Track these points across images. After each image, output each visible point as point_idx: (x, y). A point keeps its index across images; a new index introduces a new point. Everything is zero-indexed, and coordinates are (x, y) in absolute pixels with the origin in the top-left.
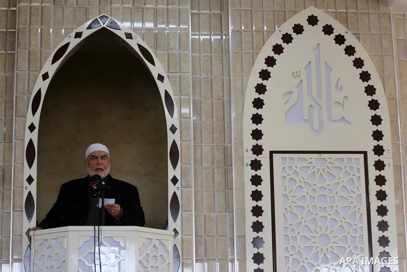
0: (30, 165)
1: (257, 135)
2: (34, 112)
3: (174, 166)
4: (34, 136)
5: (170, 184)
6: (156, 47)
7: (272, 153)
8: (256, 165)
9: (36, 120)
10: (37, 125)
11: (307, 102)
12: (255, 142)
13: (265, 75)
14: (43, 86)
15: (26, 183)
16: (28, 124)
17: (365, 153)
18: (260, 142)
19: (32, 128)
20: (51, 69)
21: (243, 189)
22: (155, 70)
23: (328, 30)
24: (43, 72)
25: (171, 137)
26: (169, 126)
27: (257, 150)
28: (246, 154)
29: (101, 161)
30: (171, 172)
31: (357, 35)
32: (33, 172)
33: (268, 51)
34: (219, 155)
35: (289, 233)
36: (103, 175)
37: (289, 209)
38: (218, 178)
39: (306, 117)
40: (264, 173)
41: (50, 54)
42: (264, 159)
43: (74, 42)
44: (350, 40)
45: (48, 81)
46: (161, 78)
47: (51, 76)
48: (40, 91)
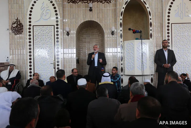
0: (121, 27)
1: (169, 20)
2: (121, 16)
3: (151, 27)
4: (122, 21)
5: (150, 31)
6: (147, 1)
7: (172, 24)
8: (168, 26)
9: (122, 18)
10: (122, 19)
11: (180, 12)
15: (120, 31)
16: (120, 19)
18: (169, 21)
20: (124, 6)
21: (165, 32)
22: (147, 6)
25: (150, 21)
26: (150, 18)
27: (169, 23)
28: (166, 24)
30: (150, 28)
32: (122, 29)
33: (171, 1)
35: (175, 41)
37: (175, 36)
39: (179, 16)
40: (170, 28)
41: (124, 3)
42: (170, 25)
43: (129, 0)
46: (148, 8)
47: (124, 8)
48: (122, 11)
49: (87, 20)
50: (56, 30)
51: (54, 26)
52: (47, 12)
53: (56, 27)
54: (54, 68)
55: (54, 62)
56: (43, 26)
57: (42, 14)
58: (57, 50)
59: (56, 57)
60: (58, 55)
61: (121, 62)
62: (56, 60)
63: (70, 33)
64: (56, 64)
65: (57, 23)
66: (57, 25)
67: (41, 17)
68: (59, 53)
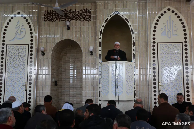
0: (100, 47)
1: (154, 39)
2: (101, 35)
3: (134, 47)
4: (101, 40)
5: (133, 51)
6: (129, 18)
7: (158, 43)
8: (154, 46)
9: (101, 36)
10: (101, 38)
11: (167, 30)
12: (153, 41)
13: (156, 24)
14: (103, 28)
15: (99, 51)
16: (99, 38)
17: (182, 43)
18: (155, 41)
19: (100, 38)
20: (104, 24)
21: (150, 52)
22: (129, 24)
23: (173, 12)
24: (102, 25)
25: (133, 40)
26: (132, 37)
28: (151, 44)
29: (117, 46)
30: (133, 48)
31: (181, 13)
32: (101, 48)
33: (157, 18)
34: (144, 44)
35: (162, 62)
36: (118, 49)
38: (144, 49)
39: (167, 34)
40: (156, 48)
41: (104, 21)
42: (156, 44)
43: (110, 18)
44: (179, 14)
45: (104, 27)
46: (130, 26)
47: (104, 26)
48: (102, 30)
49: (64, 39)
50: (30, 49)
51: (28, 45)
52: (21, 31)
53: (30, 46)
54: (25, 90)
55: (26, 84)
56: (16, 46)
57: (17, 33)
58: (30, 71)
59: (29, 78)
60: (30, 76)
61: (99, 86)
62: (29, 82)
63: (45, 52)
64: (29, 85)
65: (31, 42)
66: (32, 44)
67: (15, 36)
68: (32, 74)
